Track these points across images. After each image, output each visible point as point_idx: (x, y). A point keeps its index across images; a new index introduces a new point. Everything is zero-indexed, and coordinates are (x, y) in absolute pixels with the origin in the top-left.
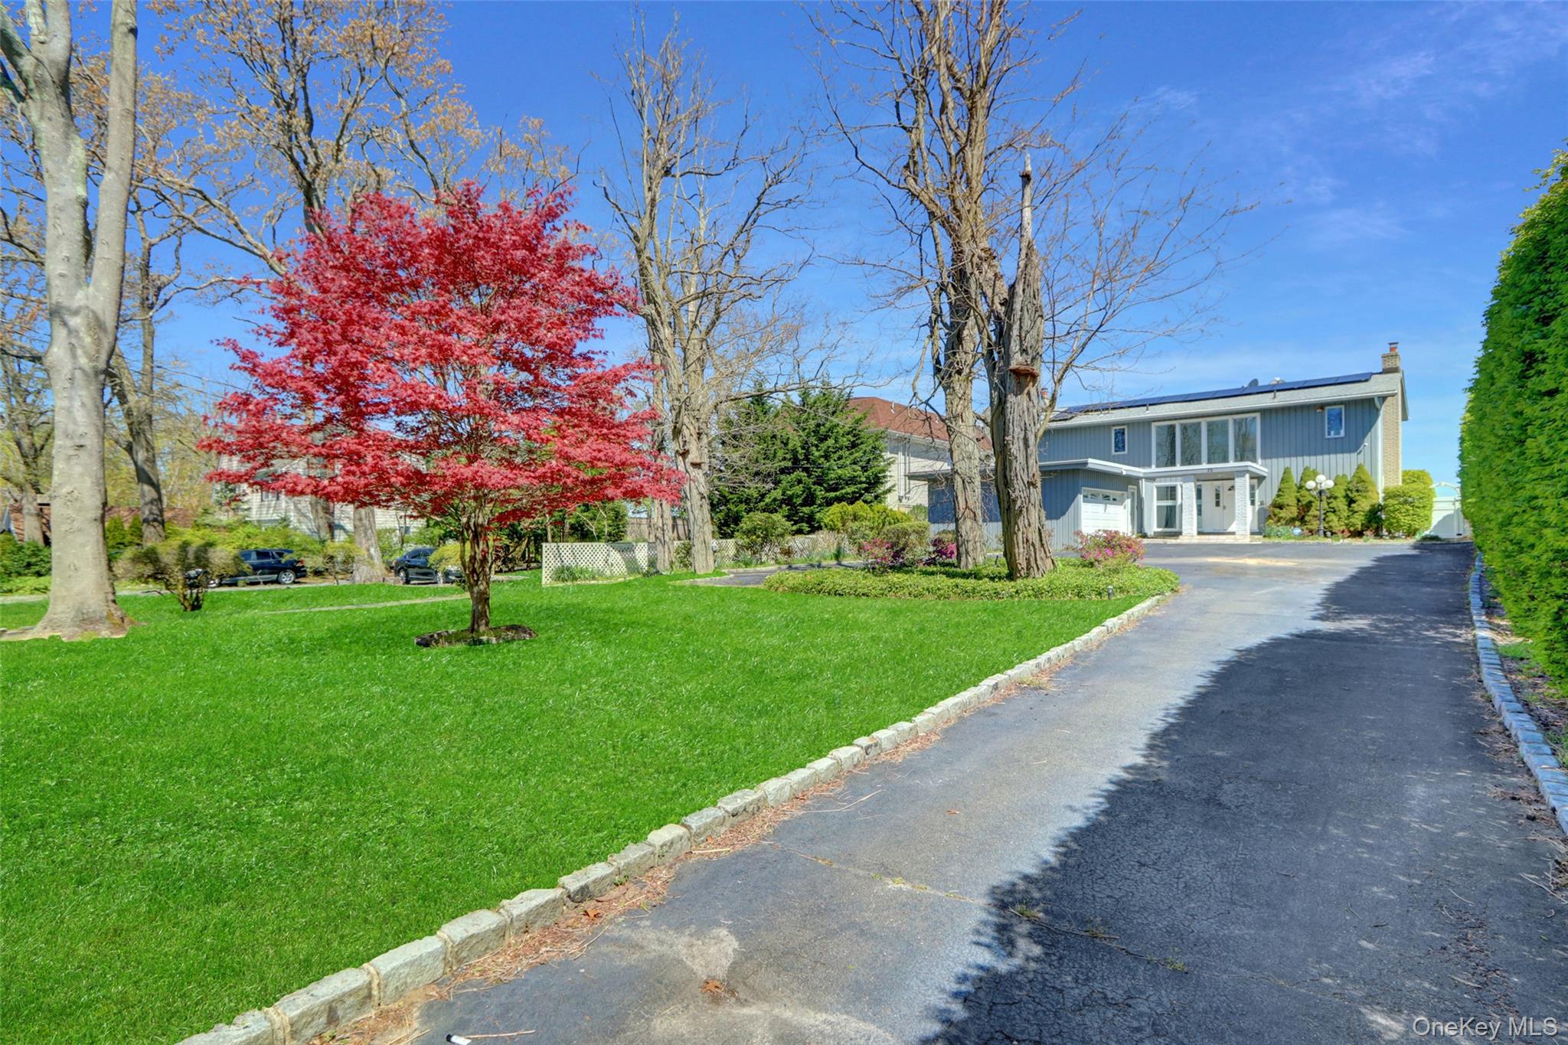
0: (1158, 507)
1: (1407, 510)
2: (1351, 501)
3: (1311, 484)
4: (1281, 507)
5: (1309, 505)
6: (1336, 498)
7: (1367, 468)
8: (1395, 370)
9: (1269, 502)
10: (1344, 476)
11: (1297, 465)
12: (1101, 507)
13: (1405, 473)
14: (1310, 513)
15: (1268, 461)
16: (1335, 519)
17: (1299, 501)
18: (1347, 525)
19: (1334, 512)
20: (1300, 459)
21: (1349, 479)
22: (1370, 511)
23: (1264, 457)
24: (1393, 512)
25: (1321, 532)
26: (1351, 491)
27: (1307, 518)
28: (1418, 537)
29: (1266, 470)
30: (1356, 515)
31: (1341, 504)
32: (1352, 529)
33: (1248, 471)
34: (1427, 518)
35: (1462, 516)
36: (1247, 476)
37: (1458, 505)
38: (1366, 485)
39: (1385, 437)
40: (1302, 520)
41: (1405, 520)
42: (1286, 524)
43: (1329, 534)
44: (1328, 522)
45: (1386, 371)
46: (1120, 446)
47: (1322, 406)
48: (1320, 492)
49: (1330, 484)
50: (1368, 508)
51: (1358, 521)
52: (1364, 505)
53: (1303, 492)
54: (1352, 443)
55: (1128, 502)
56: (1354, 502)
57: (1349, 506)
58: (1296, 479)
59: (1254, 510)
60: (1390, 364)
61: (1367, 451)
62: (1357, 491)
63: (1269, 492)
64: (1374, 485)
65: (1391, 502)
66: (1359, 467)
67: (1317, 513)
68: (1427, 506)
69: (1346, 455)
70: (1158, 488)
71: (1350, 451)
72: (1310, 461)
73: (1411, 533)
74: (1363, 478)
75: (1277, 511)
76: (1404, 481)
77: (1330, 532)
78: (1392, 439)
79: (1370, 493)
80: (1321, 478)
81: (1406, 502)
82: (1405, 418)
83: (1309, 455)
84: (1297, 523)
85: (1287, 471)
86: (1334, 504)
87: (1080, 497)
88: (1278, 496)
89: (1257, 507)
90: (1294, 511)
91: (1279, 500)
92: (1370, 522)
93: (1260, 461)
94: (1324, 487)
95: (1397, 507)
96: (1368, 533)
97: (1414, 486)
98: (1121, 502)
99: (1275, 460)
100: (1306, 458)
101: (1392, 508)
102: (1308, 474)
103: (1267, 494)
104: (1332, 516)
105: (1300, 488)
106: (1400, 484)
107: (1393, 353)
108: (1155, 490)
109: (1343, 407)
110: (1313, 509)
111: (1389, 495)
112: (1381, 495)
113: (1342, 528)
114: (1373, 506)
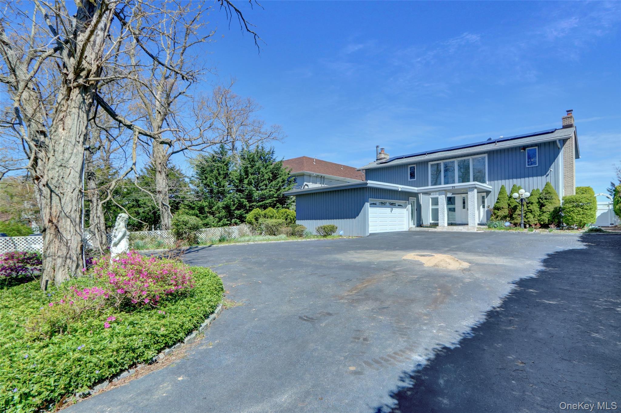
0: (432, 209)
1: (579, 211)
2: (542, 205)
3: (516, 195)
4: (498, 209)
5: (515, 208)
6: (532, 203)
7: (552, 185)
8: (570, 126)
9: (492, 207)
10: (537, 189)
11: (508, 184)
12: (389, 210)
13: (578, 188)
14: (516, 213)
15: (492, 182)
16: (532, 216)
17: (509, 205)
18: (539, 220)
19: (531, 212)
20: (511, 180)
21: (541, 191)
22: (554, 211)
23: (490, 180)
24: (569, 212)
25: (522, 225)
26: (542, 199)
27: (514, 216)
28: (586, 229)
29: (491, 187)
30: (545, 214)
31: (535, 207)
32: (542, 223)
33: (476, 188)
34: (592, 216)
35: (613, 213)
36: (476, 191)
37: (611, 207)
38: (552, 195)
39: (565, 166)
40: (511, 216)
41: (577, 218)
42: (501, 219)
43: (527, 226)
44: (527, 219)
45: (564, 127)
46: (412, 175)
47: (524, 147)
48: (522, 200)
49: (528, 194)
50: (552, 210)
51: (546, 218)
52: (550, 208)
53: (512, 200)
54: (543, 171)
55: (409, 207)
56: (544, 206)
57: (540, 208)
58: (508, 192)
59: (484, 210)
60: (567, 122)
61: (552, 174)
62: (546, 199)
63: (493, 200)
64: (557, 195)
65: (568, 205)
66: (547, 184)
67: (520, 213)
68: (593, 208)
69: (539, 178)
70: (432, 199)
71: (542, 175)
72: (517, 182)
73: (581, 225)
74: (550, 191)
75: (496, 211)
76: (577, 193)
77: (527, 224)
78: (569, 168)
79: (554, 200)
80: (522, 191)
81: (577, 206)
82: (577, 157)
83: (517, 178)
84: (508, 219)
85: (503, 188)
86: (531, 207)
87: (367, 204)
88: (497, 202)
89: (486, 209)
90: (506, 212)
91: (498, 205)
92: (553, 218)
93: (487, 182)
94: (524, 197)
95: (572, 209)
96: (552, 226)
97: (584, 195)
98: (405, 207)
99: (496, 182)
100: (515, 180)
101: (568, 210)
102: (515, 189)
103: (491, 202)
104: (529, 215)
105: (511, 197)
106: (575, 194)
107: (569, 116)
108: (431, 200)
109: (537, 148)
110: (518, 210)
111: (567, 201)
112: (561, 201)
113: (535, 222)
114: (556, 208)
